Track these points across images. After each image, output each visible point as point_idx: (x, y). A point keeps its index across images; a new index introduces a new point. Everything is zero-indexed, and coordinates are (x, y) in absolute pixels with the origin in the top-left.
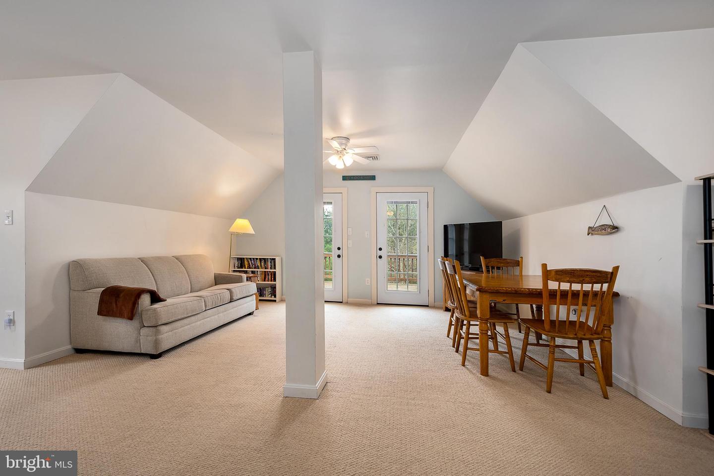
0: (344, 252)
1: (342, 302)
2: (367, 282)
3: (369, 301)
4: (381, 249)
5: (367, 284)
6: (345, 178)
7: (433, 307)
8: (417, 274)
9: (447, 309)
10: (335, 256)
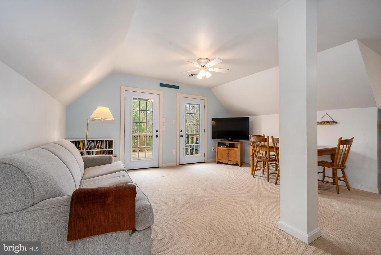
0: (161, 134)
1: (158, 167)
2: (174, 152)
3: (175, 164)
4: (181, 131)
5: (174, 153)
6: (161, 85)
7: (207, 162)
8: (200, 145)
9: (219, 163)
10: (154, 136)
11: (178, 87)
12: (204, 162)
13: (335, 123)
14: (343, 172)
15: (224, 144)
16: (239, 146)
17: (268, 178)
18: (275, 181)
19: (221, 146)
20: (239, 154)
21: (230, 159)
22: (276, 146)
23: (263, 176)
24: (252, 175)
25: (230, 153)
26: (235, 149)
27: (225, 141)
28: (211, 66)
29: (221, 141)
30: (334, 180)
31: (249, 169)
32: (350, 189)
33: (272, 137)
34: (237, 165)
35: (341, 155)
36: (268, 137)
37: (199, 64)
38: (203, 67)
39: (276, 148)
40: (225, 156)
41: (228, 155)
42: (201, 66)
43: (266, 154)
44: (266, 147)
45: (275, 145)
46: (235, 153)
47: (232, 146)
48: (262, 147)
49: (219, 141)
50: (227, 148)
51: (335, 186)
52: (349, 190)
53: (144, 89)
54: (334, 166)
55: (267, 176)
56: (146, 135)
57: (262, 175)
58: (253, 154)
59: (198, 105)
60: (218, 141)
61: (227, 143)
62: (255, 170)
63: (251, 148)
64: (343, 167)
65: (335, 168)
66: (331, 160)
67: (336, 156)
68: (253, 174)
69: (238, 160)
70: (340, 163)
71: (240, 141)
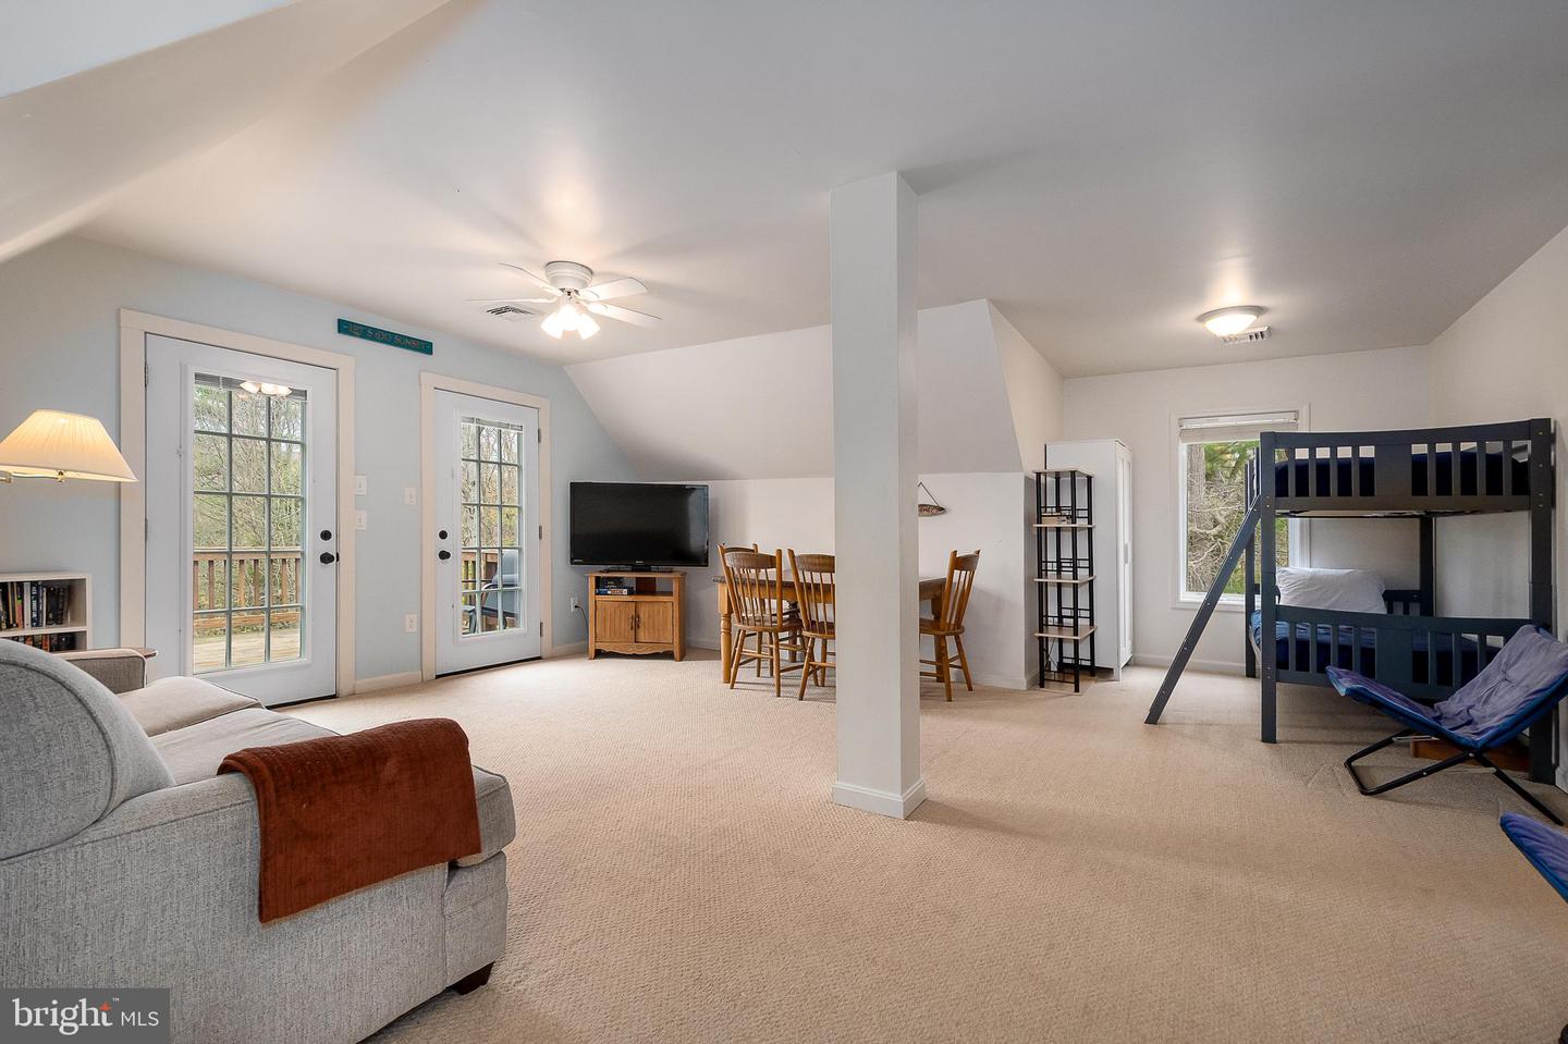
1: (334, 697)
2: (408, 623)
3: (415, 675)
4: (443, 535)
5: (408, 630)
6: (345, 327)
7: (553, 658)
8: (520, 591)
9: (599, 654)
10: (312, 560)
11: (425, 347)
12: (539, 658)
13: (941, 510)
14: (959, 644)
15: (619, 582)
16: (675, 587)
17: (779, 686)
18: (798, 691)
19: (609, 592)
20: (676, 614)
21: (642, 636)
22: (802, 581)
23: (759, 680)
24: (727, 680)
25: (642, 616)
26: (661, 598)
27: (620, 571)
28: (601, 299)
29: (608, 571)
30: (939, 669)
31: (717, 668)
32: (973, 687)
33: (791, 552)
34: (668, 655)
35: (955, 597)
36: (779, 552)
37: (554, 281)
38: (569, 293)
39: (801, 585)
40: (625, 626)
41: (636, 623)
42: (562, 290)
43: (763, 611)
44: (772, 584)
45: (798, 579)
46: (661, 613)
47: (645, 588)
48: (760, 585)
49: (601, 572)
50: (630, 598)
51: (943, 684)
52: (970, 689)
53: (269, 338)
54: (941, 627)
55: (773, 681)
56: (268, 553)
57: (754, 679)
58: (730, 611)
59: (513, 427)
60: (596, 571)
61: (630, 577)
62: (739, 665)
63: (722, 593)
64: (958, 630)
65: (942, 633)
66: (933, 613)
67: (944, 602)
68: (730, 679)
69: (671, 639)
70: (953, 622)
71: (675, 568)
